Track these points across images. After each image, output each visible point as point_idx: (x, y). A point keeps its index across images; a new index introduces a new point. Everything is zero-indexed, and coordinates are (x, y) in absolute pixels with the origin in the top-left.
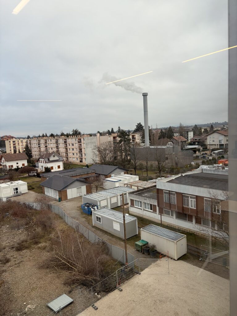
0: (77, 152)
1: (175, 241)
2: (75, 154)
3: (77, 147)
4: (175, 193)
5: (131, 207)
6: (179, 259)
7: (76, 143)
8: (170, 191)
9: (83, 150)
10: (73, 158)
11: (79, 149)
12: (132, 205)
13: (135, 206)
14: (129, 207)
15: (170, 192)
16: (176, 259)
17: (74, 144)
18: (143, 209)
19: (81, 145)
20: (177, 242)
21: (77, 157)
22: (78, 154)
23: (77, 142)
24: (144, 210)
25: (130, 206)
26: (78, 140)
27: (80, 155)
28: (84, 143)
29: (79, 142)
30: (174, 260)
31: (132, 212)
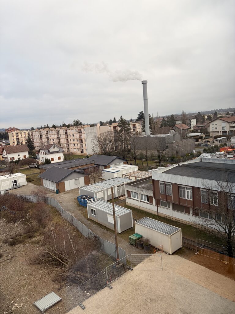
0: (78, 142)
1: (169, 235)
2: (76, 145)
3: (77, 138)
4: (171, 184)
5: (128, 199)
6: (173, 254)
7: (76, 134)
8: (165, 182)
9: (83, 140)
10: (74, 148)
11: (80, 140)
12: (129, 196)
13: (132, 198)
14: (126, 198)
15: (166, 183)
16: (171, 254)
17: (75, 135)
18: (139, 201)
19: (81, 135)
20: (171, 236)
21: (78, 147)
22: (79, 145)
23: (77, 132)
24: (141, 201)
25: (127, 198)
26: (78, 131)
27: (81, 146)
28: (84, 134)
29: (79, 133)
30: (169, 254)
31: (129, 204)
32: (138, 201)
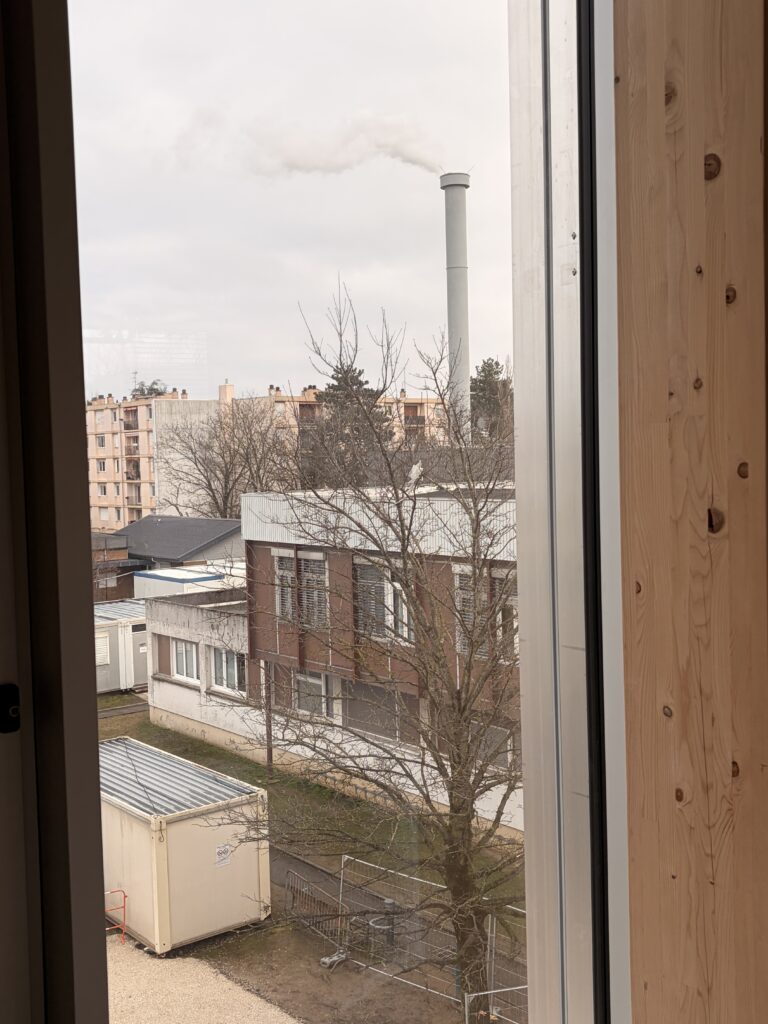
0: (120, 477)
1: (151, 818)
2: (110, 488)
3: (118, 454)
4: (318, 556)
5: (156, 683)
7: (114, 434)
8: (298, 548)
9: (144, 465)
10: (100, 507)
11: (129, 461)
12: (163, 674)
13: (177, 677)
14: (150, 681)
15: (302, 554)
17: (108, 438)
18: (203, 689)
19: (136, 439)
21: (120, 502)
22: (125, 488)
23: (118, 426)
24: (210, 693)
25: (155, 678)
26: (123, 416)
27: (134, 494)
28: (150, 431)
29: (128, 427)
31: (160, 714)
32: (196, 689)
